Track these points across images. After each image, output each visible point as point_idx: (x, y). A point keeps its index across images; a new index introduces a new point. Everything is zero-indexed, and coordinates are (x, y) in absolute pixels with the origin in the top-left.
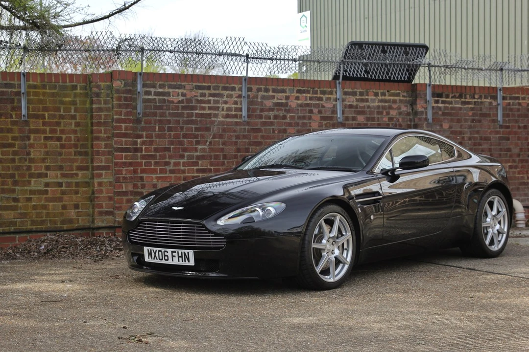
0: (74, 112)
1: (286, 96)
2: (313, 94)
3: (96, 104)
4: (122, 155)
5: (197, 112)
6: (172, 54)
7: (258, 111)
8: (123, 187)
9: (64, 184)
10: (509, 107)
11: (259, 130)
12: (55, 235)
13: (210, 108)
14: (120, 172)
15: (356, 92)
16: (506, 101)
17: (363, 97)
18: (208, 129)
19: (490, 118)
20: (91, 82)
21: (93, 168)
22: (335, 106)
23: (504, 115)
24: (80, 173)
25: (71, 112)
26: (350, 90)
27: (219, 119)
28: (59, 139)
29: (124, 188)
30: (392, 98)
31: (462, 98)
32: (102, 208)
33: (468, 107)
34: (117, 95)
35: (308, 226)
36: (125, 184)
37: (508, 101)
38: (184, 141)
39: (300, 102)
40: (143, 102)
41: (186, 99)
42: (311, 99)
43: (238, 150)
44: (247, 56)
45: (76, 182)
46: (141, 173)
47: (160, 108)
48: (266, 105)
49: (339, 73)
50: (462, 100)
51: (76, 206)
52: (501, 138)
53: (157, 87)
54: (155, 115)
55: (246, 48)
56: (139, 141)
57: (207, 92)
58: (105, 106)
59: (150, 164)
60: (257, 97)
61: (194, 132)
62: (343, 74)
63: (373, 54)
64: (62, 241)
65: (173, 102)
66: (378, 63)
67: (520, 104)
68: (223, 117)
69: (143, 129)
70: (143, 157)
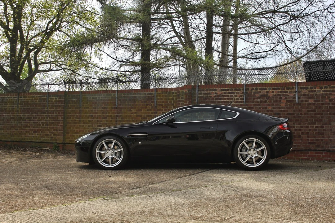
1: (267, 91)
2: (282, 89)
3: (178, 99)
5: (222, 100)
7: (252, 99)
11: (252, 108)
15: (308, 87)
17: (313, 90)
22: (295, 95)
25: (172, 102)
26: (304, 86)
30: (331, 89)
34: (186, 95)
39: (274, 94)
40: (199, 98)
41: (218, 95)
42: (281, 92)
47: (206, 99)
48: (256, 96)
53: (205, 91)
54: (204, 102)
57: (227, 92)
58: (181, 100)
60: (251, 93)
65: (211, 97)
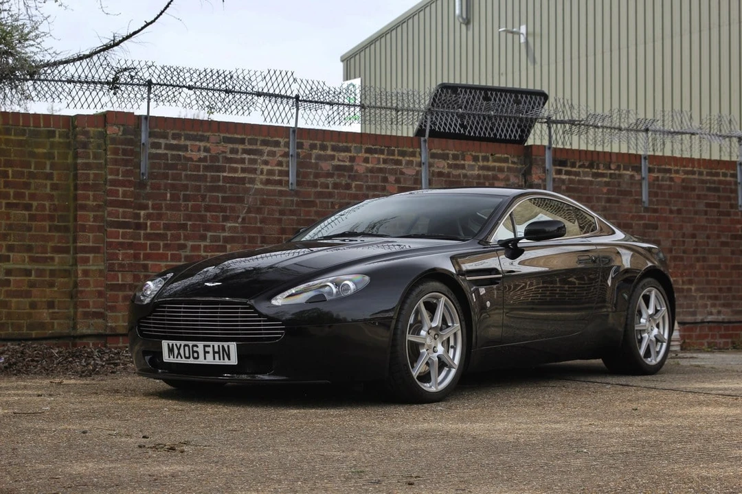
0: (50, 169)
1: (350, 156)
2: (388, 155)
3: (82, 157)
4: (119, 232)
5: (225, 174)
6: (191, 92)
7: (312, 177)
8: (118, 278)
9: (33, 272)
10: (656, 183)
11: (313, 204)
12: (19, 345)
13: (244, 170)
14: (115, 256)
15: (448, 154)
16: (654, 175)
17: (458, 162)
18: (240, 200)
19: (632, 198)
20: (75, 127)
21: (76, 250)
22: (419, 173)
23: (650, 194)
24: (57, 257)
25: (45, 168)
26: (440, 151)
27: (256, 186)
28: (28, 207)
29: (120, 280)
30: (497, 164)
31: (593, 168)
32: (89, 308)
33: (601, 181)
34: (113, 146)
35: (401, 309)
36: (122, 275)
37: (655, 175)
38: (206, 215)
39: (369, 165)
40: (149, 159)
41: (210, 156)
42: (385, 161)
43: (283, 231)
44: (297, 97)
45: (51, 270)
46: (144, 260)
47: (173, 167)
48: (322, 169)
49: (425, 126)
50: (594, 170)
51: (51, 305)
52: (646, 226)
53: (170, 138)
54: (166, 176)
55: (295, 87)
56: (142, 213)
57: (240, 147)
58: (95, 161)
59: (157, 247)
60: (310, 156)
61: (220, 204)
62: (431, 127)
63: (472, 102)
64: (30, 353)
65: (191, 159)
66: (479, 115)
67: (671, 179)
68: (262, 183)
69: (148, 197)
70: (148, 237)
